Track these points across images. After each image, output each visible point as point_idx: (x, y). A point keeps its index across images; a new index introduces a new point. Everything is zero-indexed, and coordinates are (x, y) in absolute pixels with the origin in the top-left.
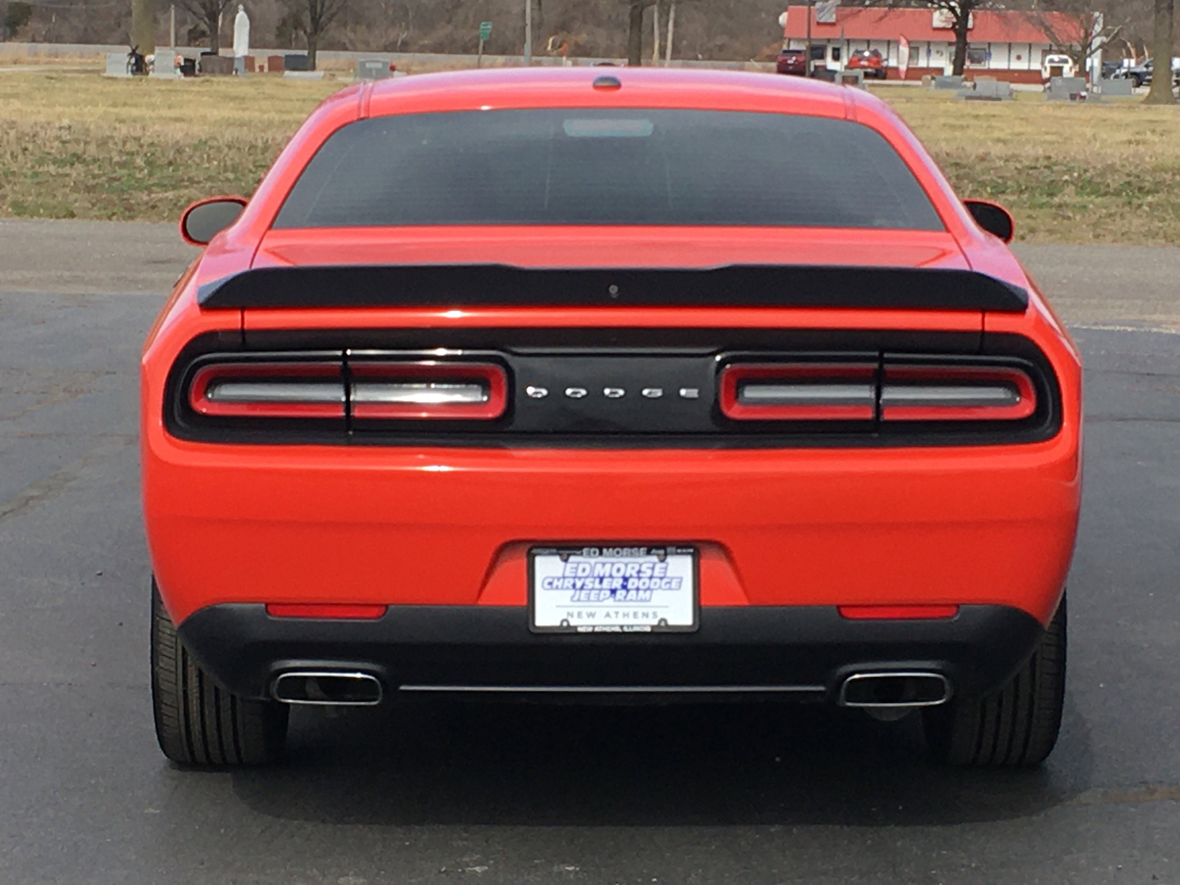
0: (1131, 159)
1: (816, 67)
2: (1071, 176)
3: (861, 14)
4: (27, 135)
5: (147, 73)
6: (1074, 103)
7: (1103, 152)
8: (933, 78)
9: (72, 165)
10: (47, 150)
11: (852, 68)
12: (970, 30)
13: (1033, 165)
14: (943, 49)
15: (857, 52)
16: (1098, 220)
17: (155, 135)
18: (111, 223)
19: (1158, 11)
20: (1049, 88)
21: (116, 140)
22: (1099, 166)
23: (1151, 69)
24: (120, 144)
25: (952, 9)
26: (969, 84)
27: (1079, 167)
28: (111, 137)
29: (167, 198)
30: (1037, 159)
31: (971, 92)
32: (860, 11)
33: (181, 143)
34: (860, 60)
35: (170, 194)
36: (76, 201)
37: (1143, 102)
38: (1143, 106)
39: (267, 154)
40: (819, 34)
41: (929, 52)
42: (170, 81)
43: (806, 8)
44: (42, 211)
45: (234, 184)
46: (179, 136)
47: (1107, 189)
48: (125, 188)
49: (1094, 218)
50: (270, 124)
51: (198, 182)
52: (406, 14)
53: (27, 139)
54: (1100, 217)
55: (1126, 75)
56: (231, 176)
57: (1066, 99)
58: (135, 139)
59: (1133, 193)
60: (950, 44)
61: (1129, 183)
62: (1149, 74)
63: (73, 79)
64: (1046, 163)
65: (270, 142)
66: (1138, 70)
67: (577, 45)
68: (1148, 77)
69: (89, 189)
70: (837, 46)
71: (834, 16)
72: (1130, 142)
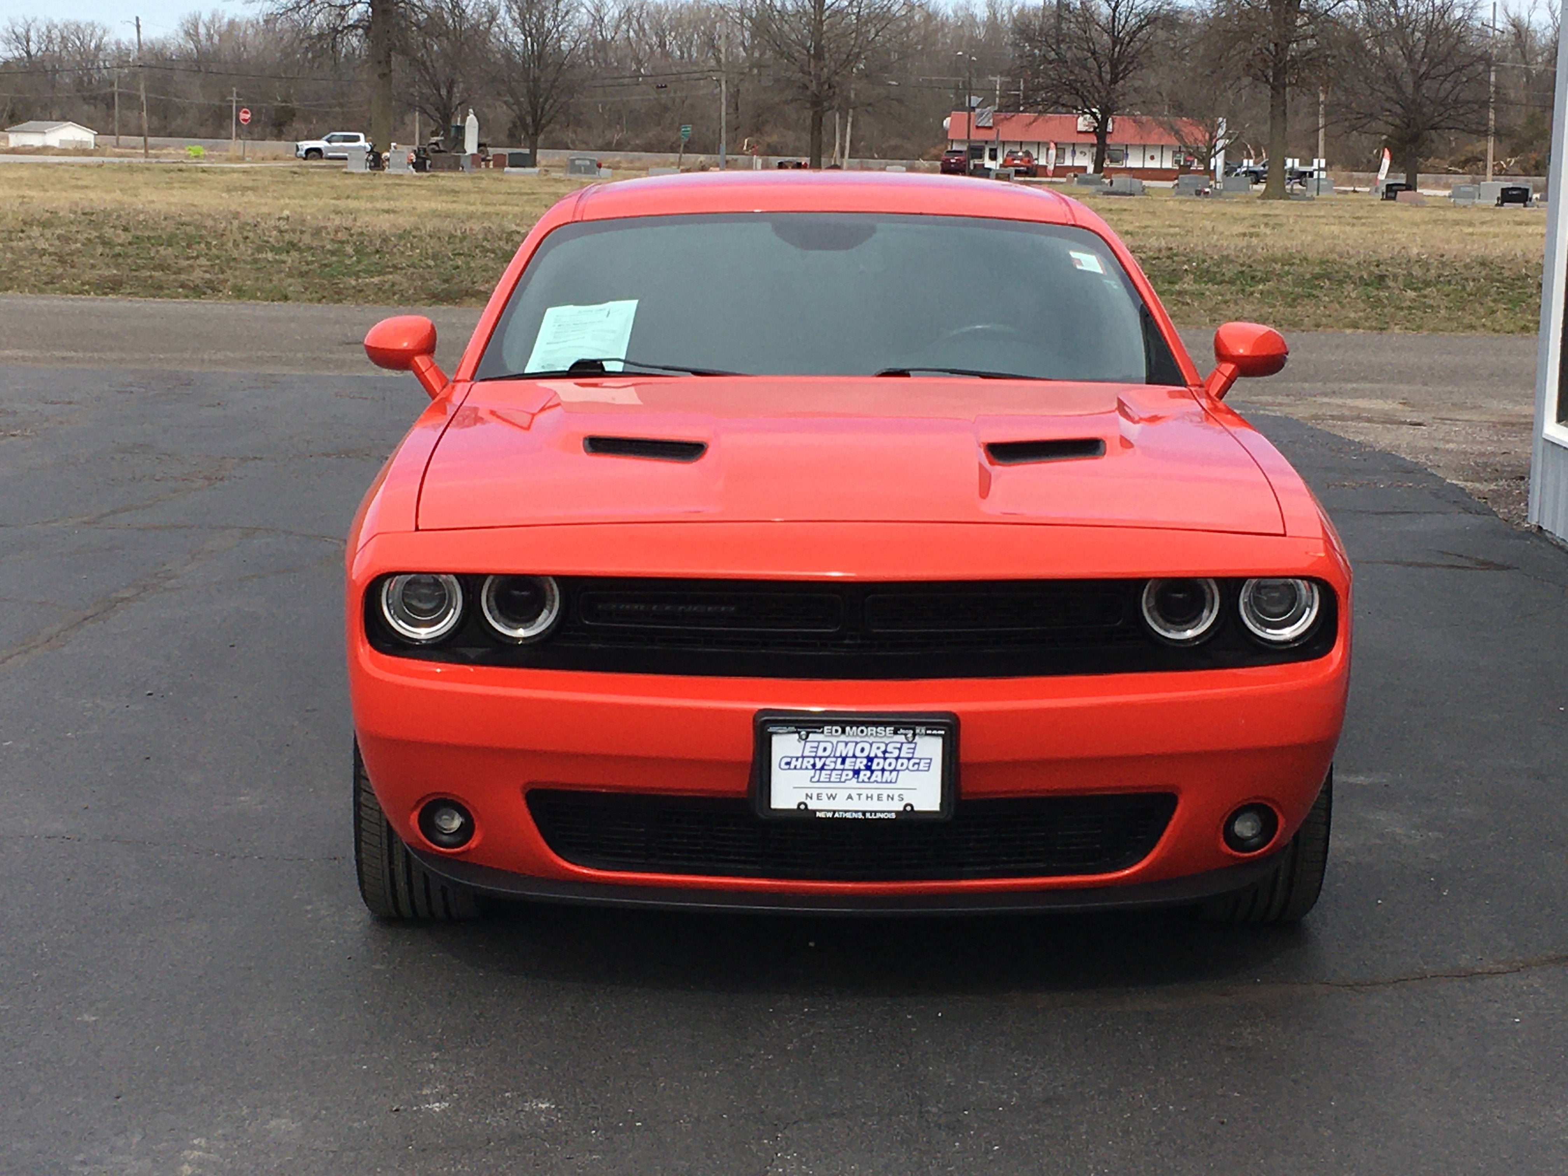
0: (1244, 250)
1: (975, 166)
2: (1190, 266)
3: (1014, 119)
4: (249, 224)
5: (383, 168)
6: (1198, 198)
7: (1219, 244)
8: (1075, 176)
9: (288, 252)
10: (266, 238)
11: (1006, 167)
12: (1110, 133)
13: (1156, 255)
14: (1086, 150)
15: (1011, 152)
16: (1214, 306)
17: (364, 225)
18: (320, 305)
19: (1273, 118)
20: (1177, 185)
21: (329, 229)
22: (1216, 257)
23: (1267, 168)
24: (332, 233)
25: (1093, 114)
26: (1107, 181)
27: (1198, 258)
28: (326, 228)
29: (373, 282)
30: (1160, 251)
31: (1108, 188)
32: (1013, 116)
33: (387, 233)
34: (1014, 160)
35: (376, 280)
36: (290, 285)
37: (1259, 198)
38: (1259, 202)
39: (465, 244)
40: (978, 136)
41: (1074, 153)
42: (400, 176)
43: (966, 113)
44: (259, 294)
45: (434, 270)
46: (386, 226)
47: (1222, 278)
48: (335, 274)
49: (1210, 304)
50: (471, 216)
51: (402, 269)
52: (620, 118)
53: (248, 228)
54: (1216, 303)
55: (1245, 172)
56: (431, 263)
57: (1191, 195)
58: (346, 229)
59: (1247, 281)
60: (1092, 145)
61: (1242, 272)
62: (1265, 172)
63: (315, 173)
64: (1169, 253)
65: (468, 231)
66: (1256, 169)
67: (769, 145)
68: (1265, 175)
69: (302, 275)
70: (994, 147)
71: (991, 121)
72: (1244, 235)
